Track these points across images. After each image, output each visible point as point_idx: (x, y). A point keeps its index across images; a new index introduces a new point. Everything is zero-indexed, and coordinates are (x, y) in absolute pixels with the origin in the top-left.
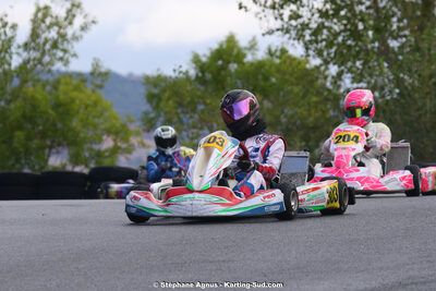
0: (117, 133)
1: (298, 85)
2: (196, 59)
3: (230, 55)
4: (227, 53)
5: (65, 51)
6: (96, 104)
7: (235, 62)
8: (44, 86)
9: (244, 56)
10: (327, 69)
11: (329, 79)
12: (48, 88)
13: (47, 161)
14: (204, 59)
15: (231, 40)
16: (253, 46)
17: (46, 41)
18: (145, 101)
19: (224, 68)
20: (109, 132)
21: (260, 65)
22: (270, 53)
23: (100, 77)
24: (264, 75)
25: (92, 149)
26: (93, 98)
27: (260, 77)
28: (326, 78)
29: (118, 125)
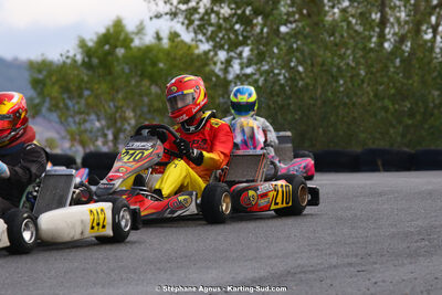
2: (82, 44)
3: (118, 39)
4: (115, 37)
7: (122, 47)
9: (132, 40)
10: (216, 54)
11: (219, 64)
14: (90, 44)
15: (118, 24)
16: (140, 30)
18: (29, 86)
19: (111, 53)
21: (148, 50)
22: (158, 38)
24: (151, 60)
27: (148, 62)
28: (215, 64)
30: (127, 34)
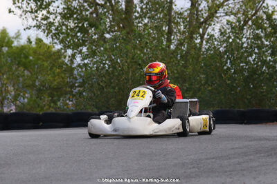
1: (47, 61)
3: (3, 42)
4: (2, 40)
7: (6, 46)
9: (12, 42)
10: (66, 51)
11: (67, 58)
15: (4, 32)
16: (18, 36)
21: (23, 48)
22: (29, 41)
27: (22, 56)
28: (65, 57)
30: (9, 38)
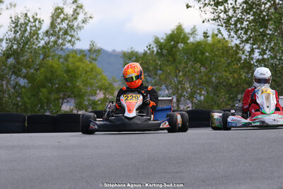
0: (106, 89)
1: (223, 57)
2: (157, 41)
3: (179, 38)
4: (177, 36)
5: (72, 36)
6: (92, 70)
7: (182, 43)
8: (59, 58)
9: (188, 38)
12: (61, 60)
13: (61, 107)
14: (162, 41)
15: (180, 28)
16: (194, 32)
17: (60, 29)
19: (175, 46)
20: (101, 89)
21: (198, 44)
22: (206, 35)
23: (95, 53)
24: (201, 51)
25: (90, 100)
26: (91, 66)
27: (199, 52)
29: (107, 84)
30: (185, 34)
